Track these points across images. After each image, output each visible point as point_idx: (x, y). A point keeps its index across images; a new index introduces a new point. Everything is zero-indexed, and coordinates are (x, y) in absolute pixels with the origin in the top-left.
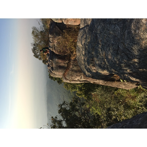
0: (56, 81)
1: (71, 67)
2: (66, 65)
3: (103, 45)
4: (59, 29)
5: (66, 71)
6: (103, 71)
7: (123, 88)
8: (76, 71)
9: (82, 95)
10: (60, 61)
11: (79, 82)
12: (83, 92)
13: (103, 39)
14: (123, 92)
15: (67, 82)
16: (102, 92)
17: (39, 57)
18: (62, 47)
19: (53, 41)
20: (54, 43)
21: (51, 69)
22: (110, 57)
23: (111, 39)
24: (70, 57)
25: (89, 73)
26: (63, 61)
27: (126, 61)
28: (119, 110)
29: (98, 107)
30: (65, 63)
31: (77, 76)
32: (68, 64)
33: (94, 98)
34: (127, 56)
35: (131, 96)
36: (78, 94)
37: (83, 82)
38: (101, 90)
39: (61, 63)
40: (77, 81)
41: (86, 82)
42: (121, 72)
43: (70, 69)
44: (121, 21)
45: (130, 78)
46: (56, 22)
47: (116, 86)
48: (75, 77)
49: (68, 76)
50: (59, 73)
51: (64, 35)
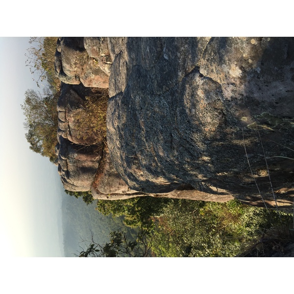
0: (81, 198)
1: (107, 167)
2: (97, 165)
3: (147, 132)
4: (77, 96)
5: (97, 177)
6: (156, 179)
7: (214, 201)
8: (117, 176)
9: (135, 222)
10: (83, 157)
11: (125, 197)
12: (137, 216)
13: (146, 121)
14: (215, 207)
15: (101, 199)
16: (176, 213)
17: (43, 150)
18: (85, 130)
19: (66, 120)
20: (68, 122)
21: (64, 176)
22: (161, 154)
23: (158, 122)
24: (103, 149)
25: (134, 183)
26: (89, 157)
27: (189, 160)
28: (212, 245)
29: (170, 245)
30: (93, 162)
31: (120, 184)
32: (99, 162)
33: (161, 226)
34: (189, 152)
35: (231, 214)
36: (127, 221)
37: (135, 196)
38: (173, 208)
39: (85, 161)
40: (123, 195)
41: (140, 196)
42: (188, 179)
43: (105, 171)
44: (168, 91)
46: (67, 83)
47: (201, 199)
48: (116, 188)
49: (102, 187)
50: (82, 182)
51: (87, 106)
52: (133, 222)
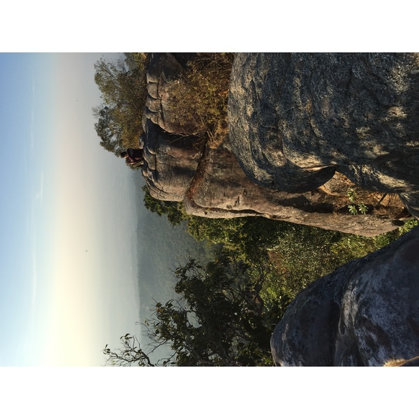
0: (165, 216)
1: (209, 169)
2: (195, 166)
4: (174, 60)
5: (194, 183)
7: (356, 233)
8: (223, 183)
9: (238, 253)
10: (178, 153)
11: (229, 216)
12: (242, 245)
13: (308, 59)
14: (355, 244)
15: (197, 215)
17: (117, 147)
19: (158, 96)
20: (161, 100)
21: (151, 178)
22: (325, 109)
24: (206, 142)
25: (264, 171)
26: (185, 153)
27: (370, 115)
29: (284, 288)
30: (190, 160)
31: (224, 195)
32: (199, 161)
33: (272, 264)
34: (375, 98)
37: (243, 215)
38: (294, 239)
39: (180, 159)
40: (227, 211)
41: (250, 215)
42: (356, 154)
43: (206, 176)
45: (379, 180)
47: (337, 228)
48: (219, 201)
49: (199, 197)
50: (174, 188)
51: (189, 76)
52: (235, 253)
